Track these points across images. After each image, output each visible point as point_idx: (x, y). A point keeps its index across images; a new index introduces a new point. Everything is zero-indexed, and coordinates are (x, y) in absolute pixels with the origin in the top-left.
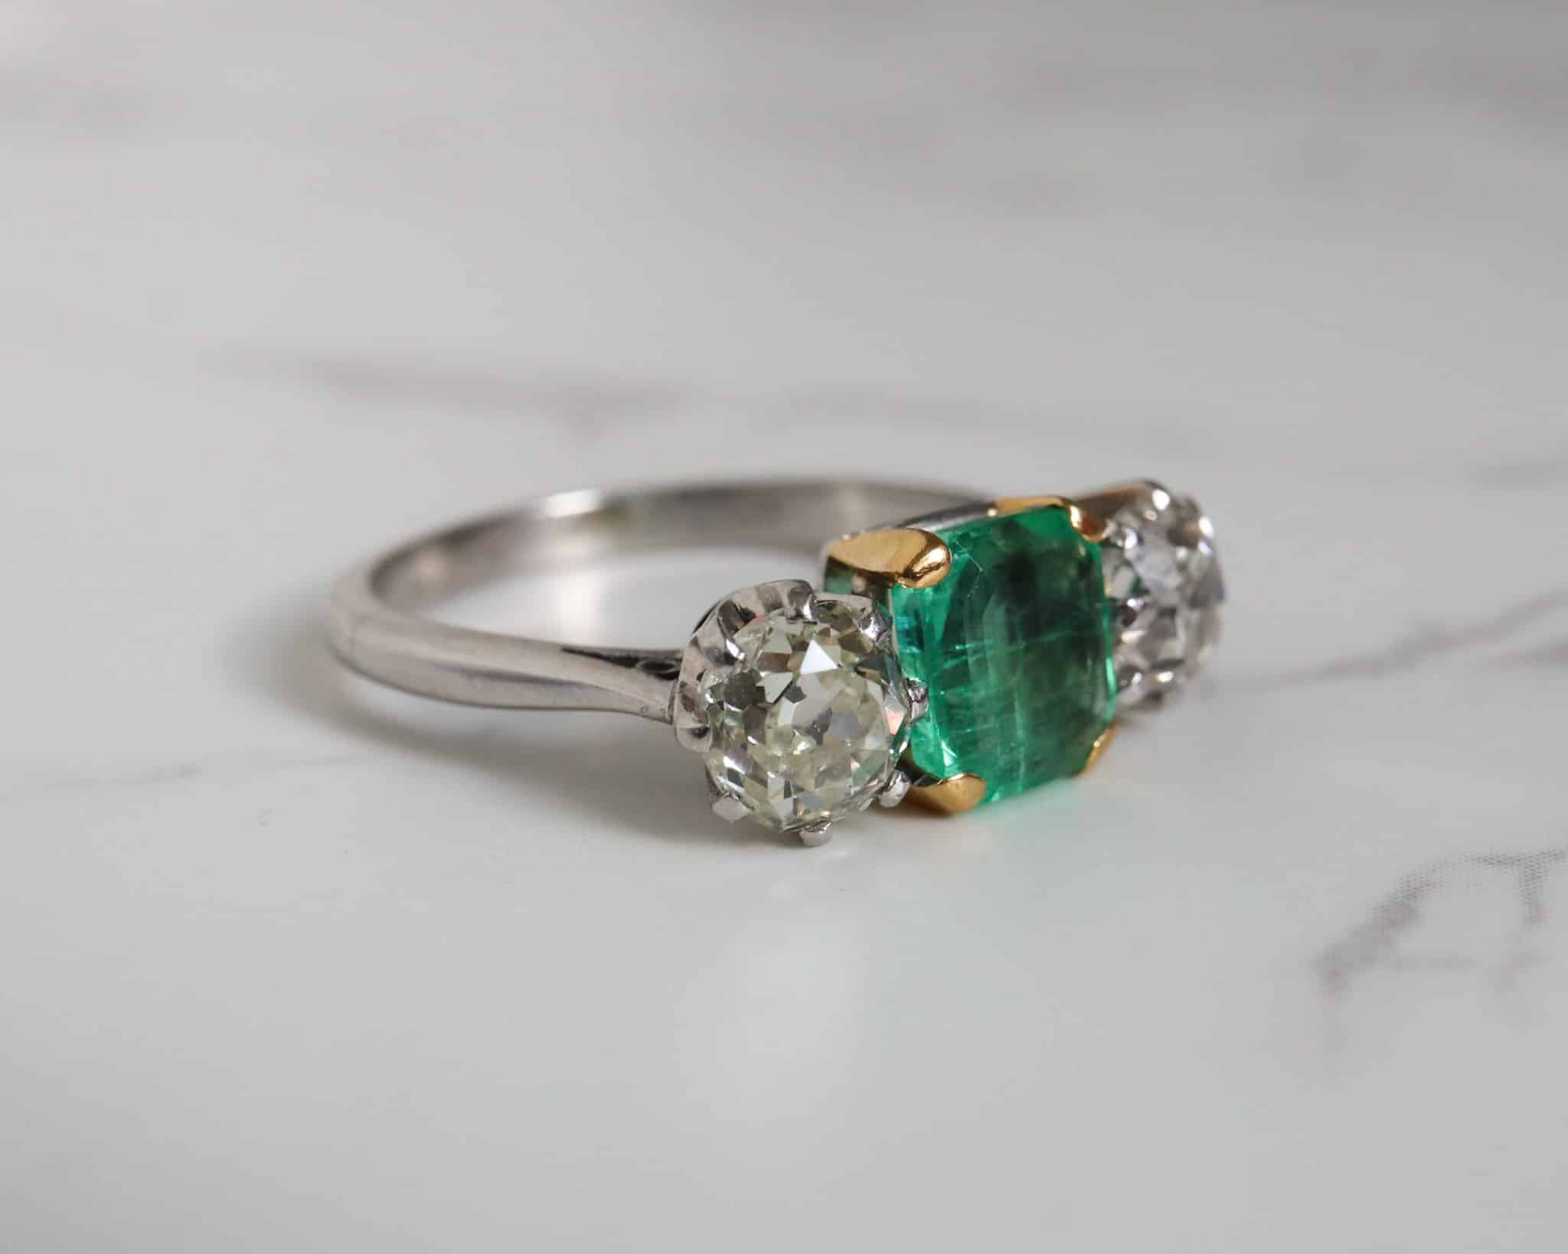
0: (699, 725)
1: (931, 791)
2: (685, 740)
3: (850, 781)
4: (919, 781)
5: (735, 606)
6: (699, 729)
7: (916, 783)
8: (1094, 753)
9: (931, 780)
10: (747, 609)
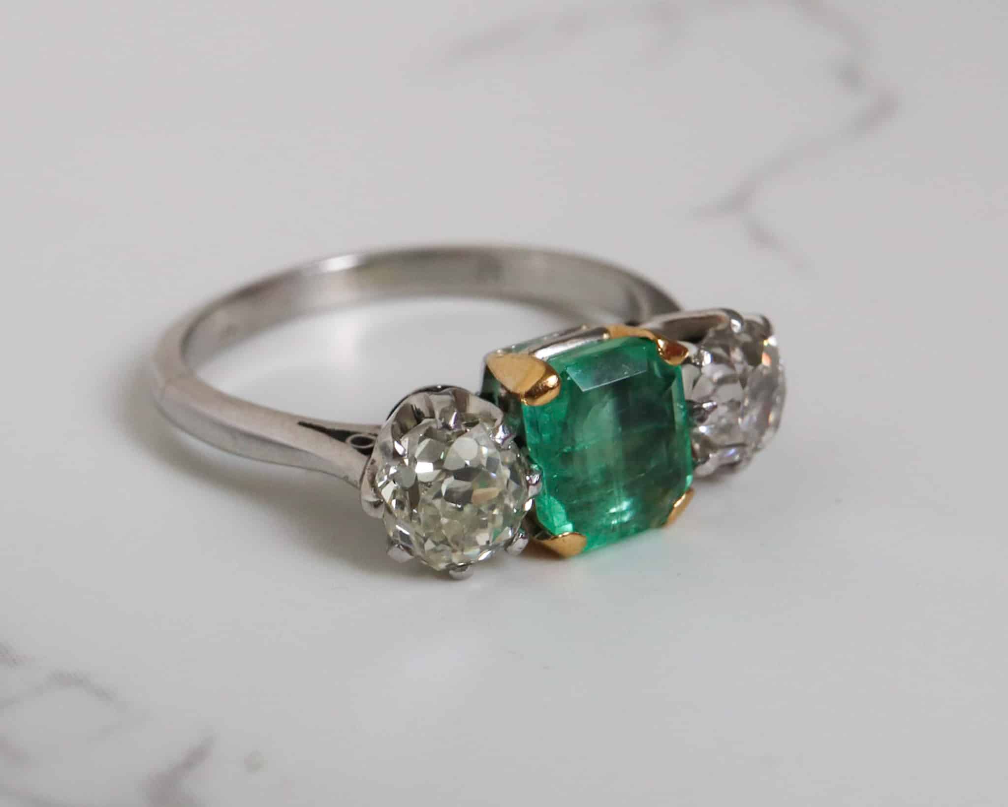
0: (375, 500)
1: (547, 543)
2: (367, 508)
3: (478, 550)
4: (539, 534)
5: (412, 406)
6: (376, 502)
7: (536, 536)
8: (673, 513)
9: (546, 537)
10: (419, 410)
